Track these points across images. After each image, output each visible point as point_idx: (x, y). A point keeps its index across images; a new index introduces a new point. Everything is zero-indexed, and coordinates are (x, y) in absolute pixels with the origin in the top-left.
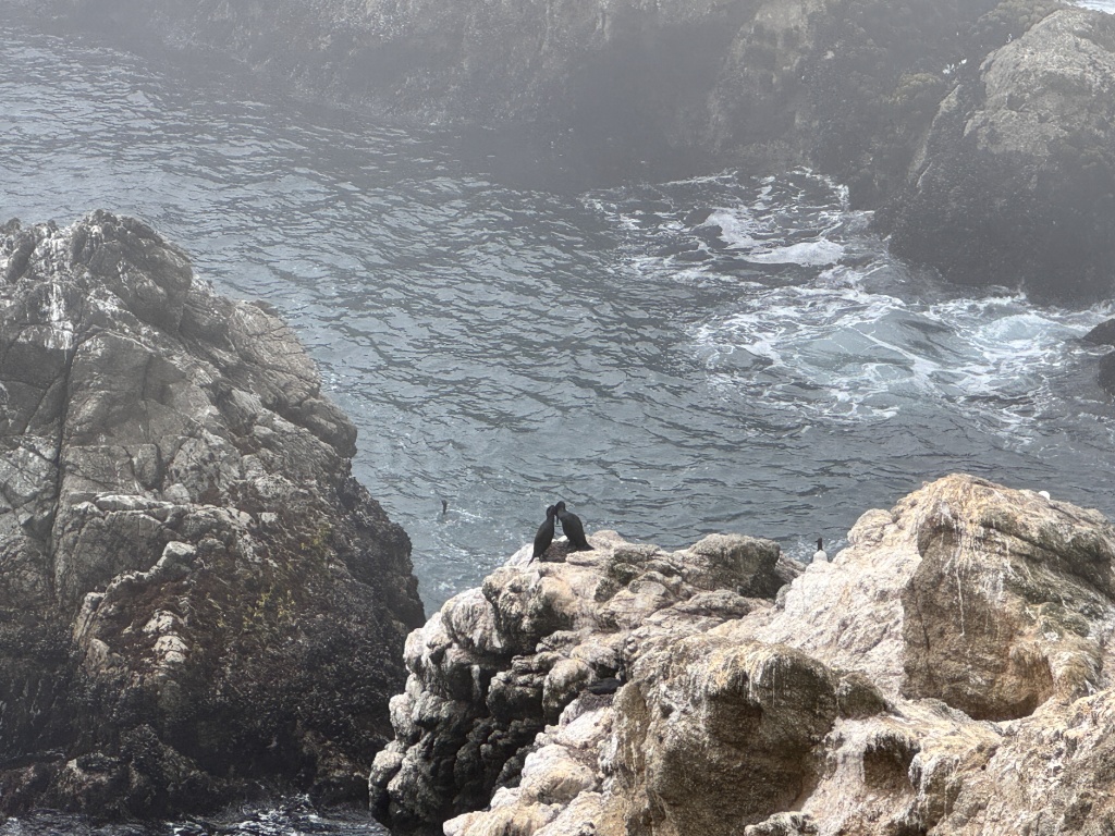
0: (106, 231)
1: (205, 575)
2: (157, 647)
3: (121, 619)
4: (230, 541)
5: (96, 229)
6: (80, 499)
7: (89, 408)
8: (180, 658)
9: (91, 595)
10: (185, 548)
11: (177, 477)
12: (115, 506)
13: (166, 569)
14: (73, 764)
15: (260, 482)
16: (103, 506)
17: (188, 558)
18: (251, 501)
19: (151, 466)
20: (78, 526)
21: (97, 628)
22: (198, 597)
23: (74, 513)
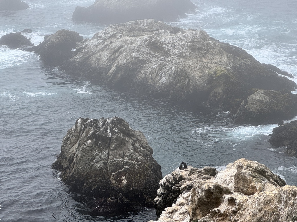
0: (116, 119)
1: (130, 171)
2: (123, 181)
3: (117, 177)
4: (134, 166)
5: (115, 119)
6: (112, 159)
7: (113, 146)
8: (126, 183)
9: (113, 174)
10: (127, 167)
11: (126, 156)
12: (117, 160)
13: (124, 170)
14: (109, 199)
15: (138, 157)
16: (115, 160)
17: (127, 168)
18: (137, 160)
19: (122, 155)
20: (111, 163)
21: (114, 178)
22: (129, 174)
23: (111, 161)
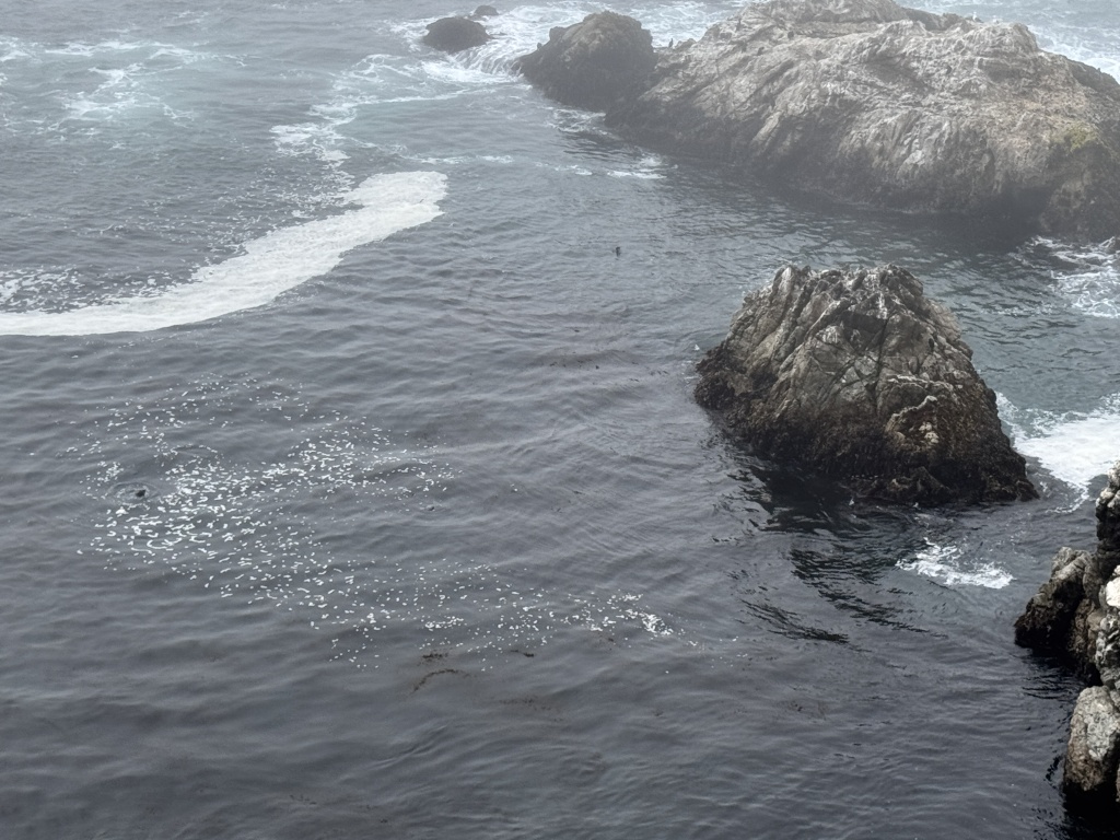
0: (894, 272)
1: (941, 409)
2: (926, 436)
3: (908, 425)
4: (949, 396)
5: (890, 272)
6: (891, 377)
7: (894, 342)
8: (937, 441)
9: (895, 415)
10: (933, 398)
11: (925, 370)
12: (905, 381)
13: (926, 406)
14: (894, 481)
15: (955, 373)
16: (900, 380)
17: (934, 402)
18: (953, 381)
19: (915, 365)
20: (889, 388)
21: (897, 428)
22: (939, 417)
23: (888, 383)
